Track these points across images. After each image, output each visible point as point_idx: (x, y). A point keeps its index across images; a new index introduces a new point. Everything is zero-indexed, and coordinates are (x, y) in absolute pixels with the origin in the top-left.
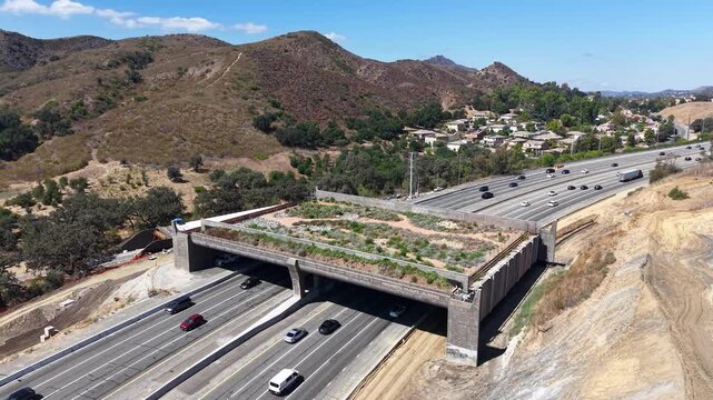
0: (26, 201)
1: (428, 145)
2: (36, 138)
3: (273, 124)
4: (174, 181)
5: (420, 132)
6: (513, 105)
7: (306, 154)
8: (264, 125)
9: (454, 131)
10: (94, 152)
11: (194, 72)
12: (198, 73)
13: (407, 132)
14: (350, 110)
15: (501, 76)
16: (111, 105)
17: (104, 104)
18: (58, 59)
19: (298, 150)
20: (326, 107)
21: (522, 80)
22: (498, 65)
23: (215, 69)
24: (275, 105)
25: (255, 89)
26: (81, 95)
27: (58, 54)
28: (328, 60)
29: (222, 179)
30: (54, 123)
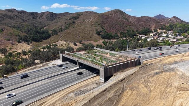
0: (44, 48)
1: (142, 39)
2: (51, 36)
3: (100, 33)
4: (75, 46)
5: (141, 36)
6: (173, 29)
7: (107, 40)
8: (98, 33)
9: (152, 36)
10: (60, 39)
11: (86, 21)
12: (87, 21)
13: (137, 36)
14: (122, 30)
15: (175, 20)
16: (67, 28)
17: (66, 28)
18: (60, 18)
19: (105, 40)
20: (116, 29)
21: (182, 21)
22: (175, 17)
23: (91, 20)
24: (103, 29)
25: (99, 25)
26: (61, 26)
27: (60, 17)
28: (121, 17)
29: (84, 46)
30: (55, 32)
